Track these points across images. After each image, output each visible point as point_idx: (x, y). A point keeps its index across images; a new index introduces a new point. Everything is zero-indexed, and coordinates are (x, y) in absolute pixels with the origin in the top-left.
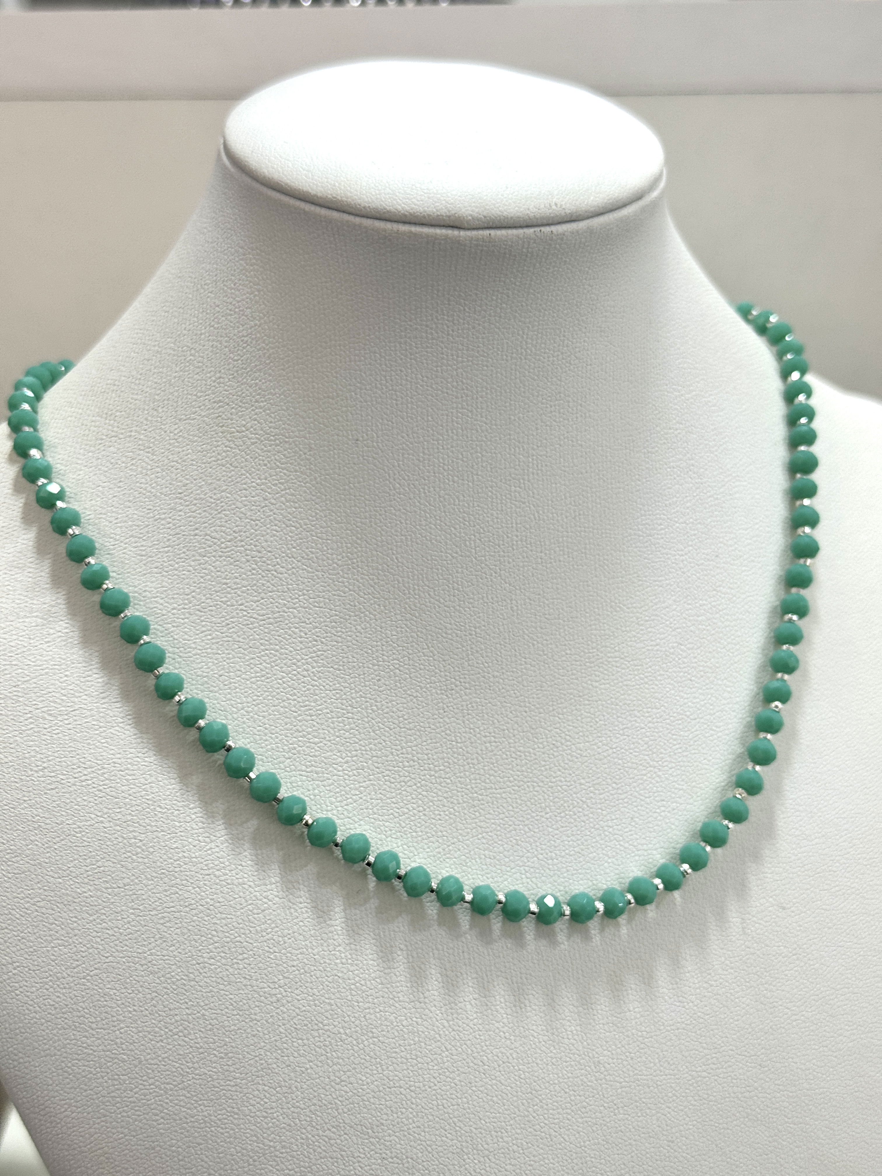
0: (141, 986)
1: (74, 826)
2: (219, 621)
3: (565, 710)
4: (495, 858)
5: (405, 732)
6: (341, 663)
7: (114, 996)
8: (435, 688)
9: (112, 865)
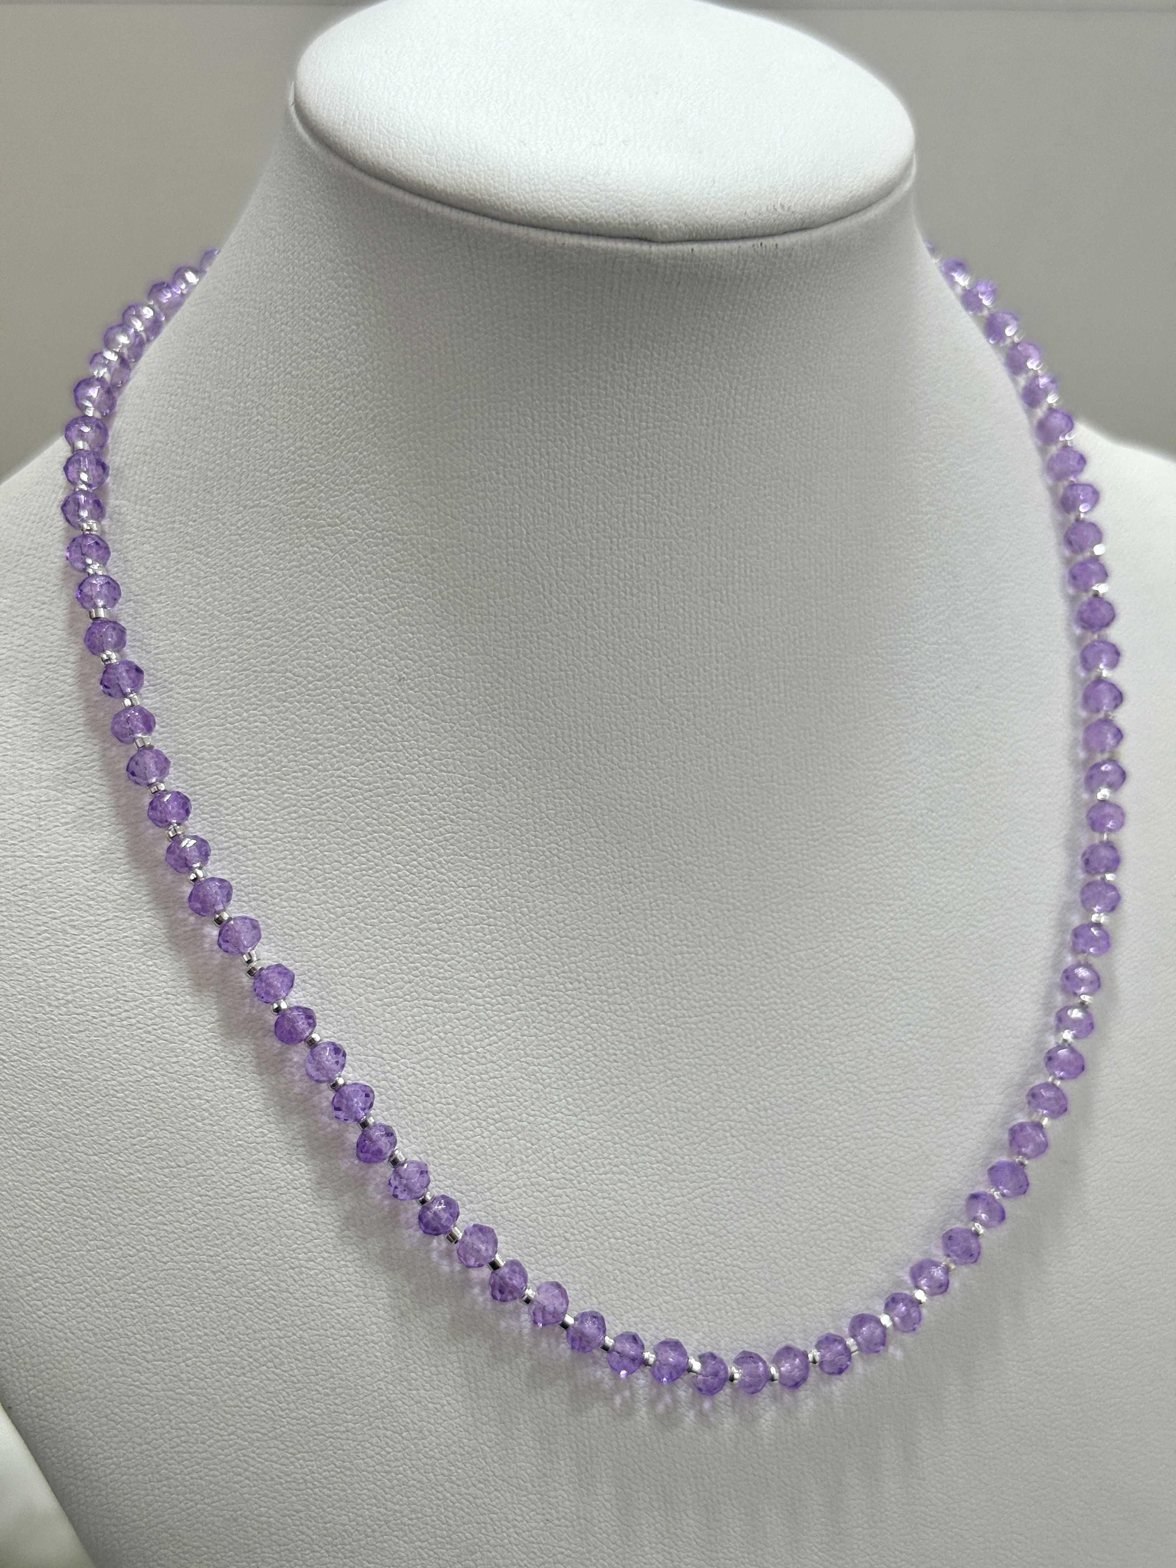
0: (215, 1301)
1: (114, 1083)
2: (308, 793)
3: (780, 907)
4: (689, 1111)
5: (567, 942)
6: (478, 849)
7: (176, 1316)
8: (606, 881)
9: (168, 1135)
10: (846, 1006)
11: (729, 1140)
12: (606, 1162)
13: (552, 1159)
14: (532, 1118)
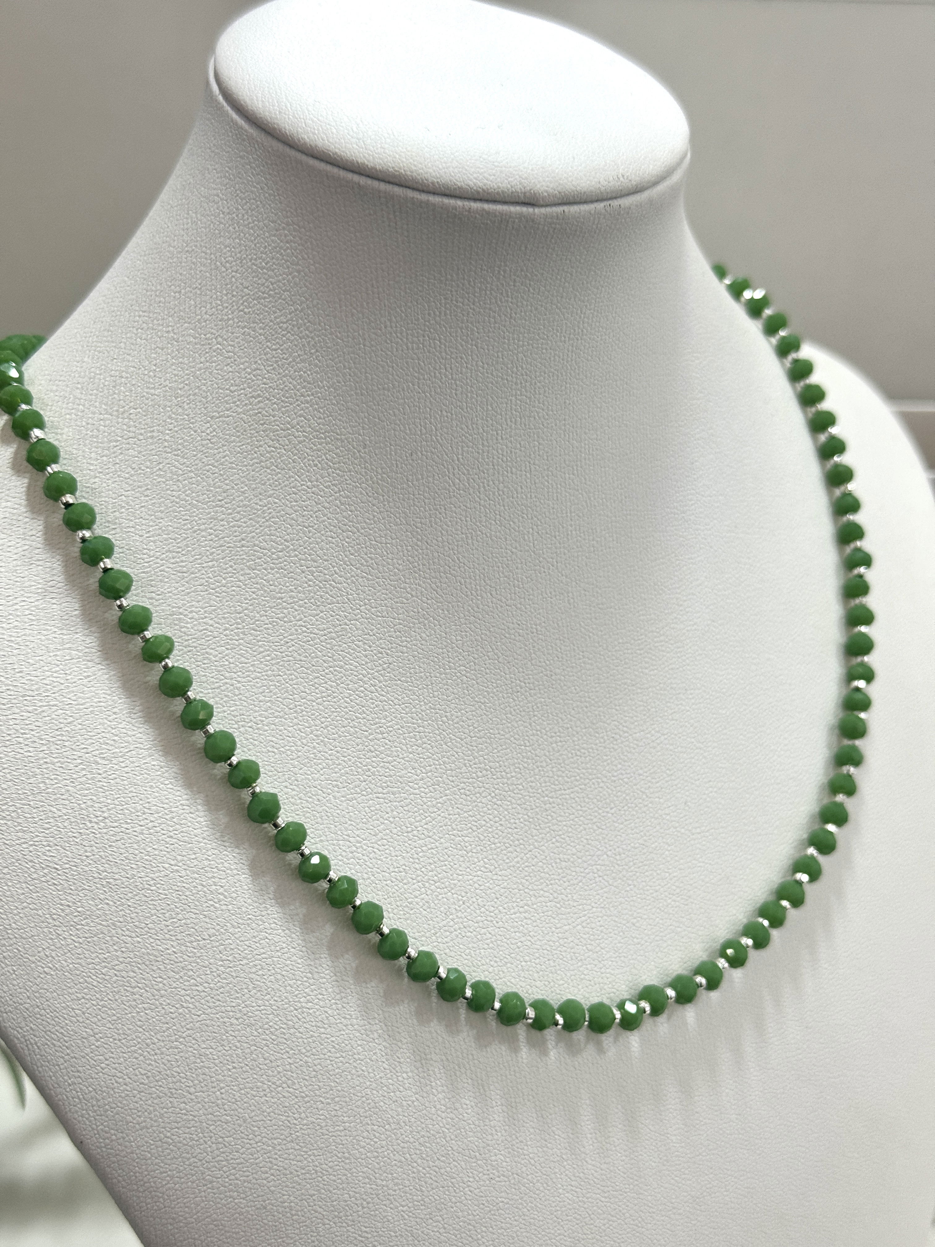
10: (668, 772)
11: (597, 879)
12: (514, 905)
13: (477, 907)
14: (461, 877)
